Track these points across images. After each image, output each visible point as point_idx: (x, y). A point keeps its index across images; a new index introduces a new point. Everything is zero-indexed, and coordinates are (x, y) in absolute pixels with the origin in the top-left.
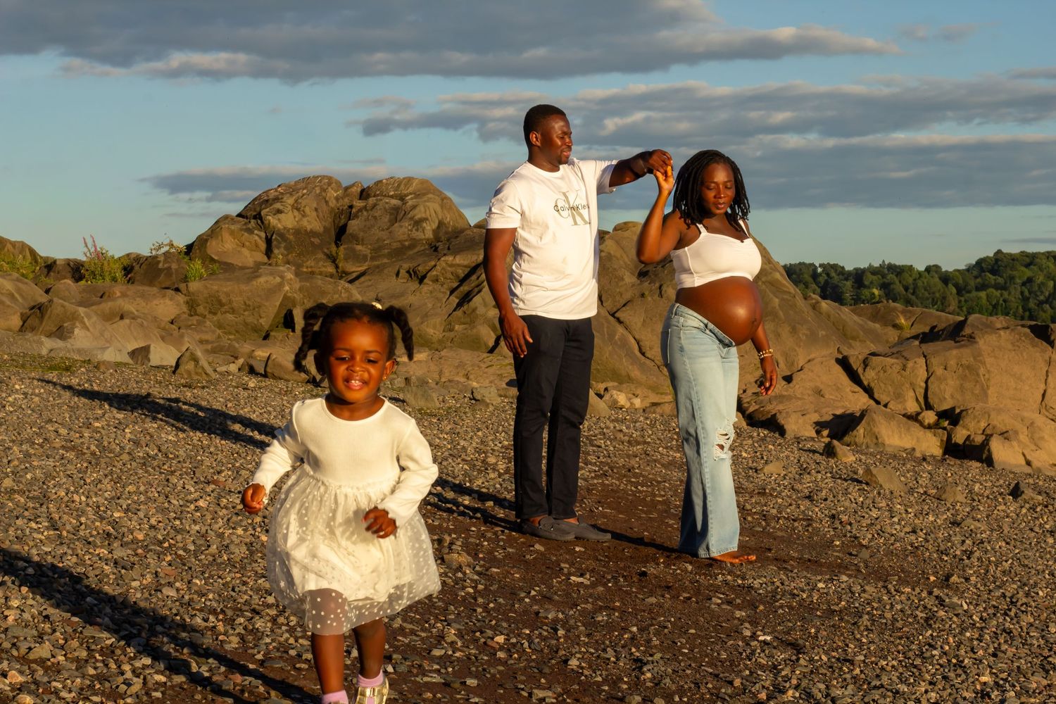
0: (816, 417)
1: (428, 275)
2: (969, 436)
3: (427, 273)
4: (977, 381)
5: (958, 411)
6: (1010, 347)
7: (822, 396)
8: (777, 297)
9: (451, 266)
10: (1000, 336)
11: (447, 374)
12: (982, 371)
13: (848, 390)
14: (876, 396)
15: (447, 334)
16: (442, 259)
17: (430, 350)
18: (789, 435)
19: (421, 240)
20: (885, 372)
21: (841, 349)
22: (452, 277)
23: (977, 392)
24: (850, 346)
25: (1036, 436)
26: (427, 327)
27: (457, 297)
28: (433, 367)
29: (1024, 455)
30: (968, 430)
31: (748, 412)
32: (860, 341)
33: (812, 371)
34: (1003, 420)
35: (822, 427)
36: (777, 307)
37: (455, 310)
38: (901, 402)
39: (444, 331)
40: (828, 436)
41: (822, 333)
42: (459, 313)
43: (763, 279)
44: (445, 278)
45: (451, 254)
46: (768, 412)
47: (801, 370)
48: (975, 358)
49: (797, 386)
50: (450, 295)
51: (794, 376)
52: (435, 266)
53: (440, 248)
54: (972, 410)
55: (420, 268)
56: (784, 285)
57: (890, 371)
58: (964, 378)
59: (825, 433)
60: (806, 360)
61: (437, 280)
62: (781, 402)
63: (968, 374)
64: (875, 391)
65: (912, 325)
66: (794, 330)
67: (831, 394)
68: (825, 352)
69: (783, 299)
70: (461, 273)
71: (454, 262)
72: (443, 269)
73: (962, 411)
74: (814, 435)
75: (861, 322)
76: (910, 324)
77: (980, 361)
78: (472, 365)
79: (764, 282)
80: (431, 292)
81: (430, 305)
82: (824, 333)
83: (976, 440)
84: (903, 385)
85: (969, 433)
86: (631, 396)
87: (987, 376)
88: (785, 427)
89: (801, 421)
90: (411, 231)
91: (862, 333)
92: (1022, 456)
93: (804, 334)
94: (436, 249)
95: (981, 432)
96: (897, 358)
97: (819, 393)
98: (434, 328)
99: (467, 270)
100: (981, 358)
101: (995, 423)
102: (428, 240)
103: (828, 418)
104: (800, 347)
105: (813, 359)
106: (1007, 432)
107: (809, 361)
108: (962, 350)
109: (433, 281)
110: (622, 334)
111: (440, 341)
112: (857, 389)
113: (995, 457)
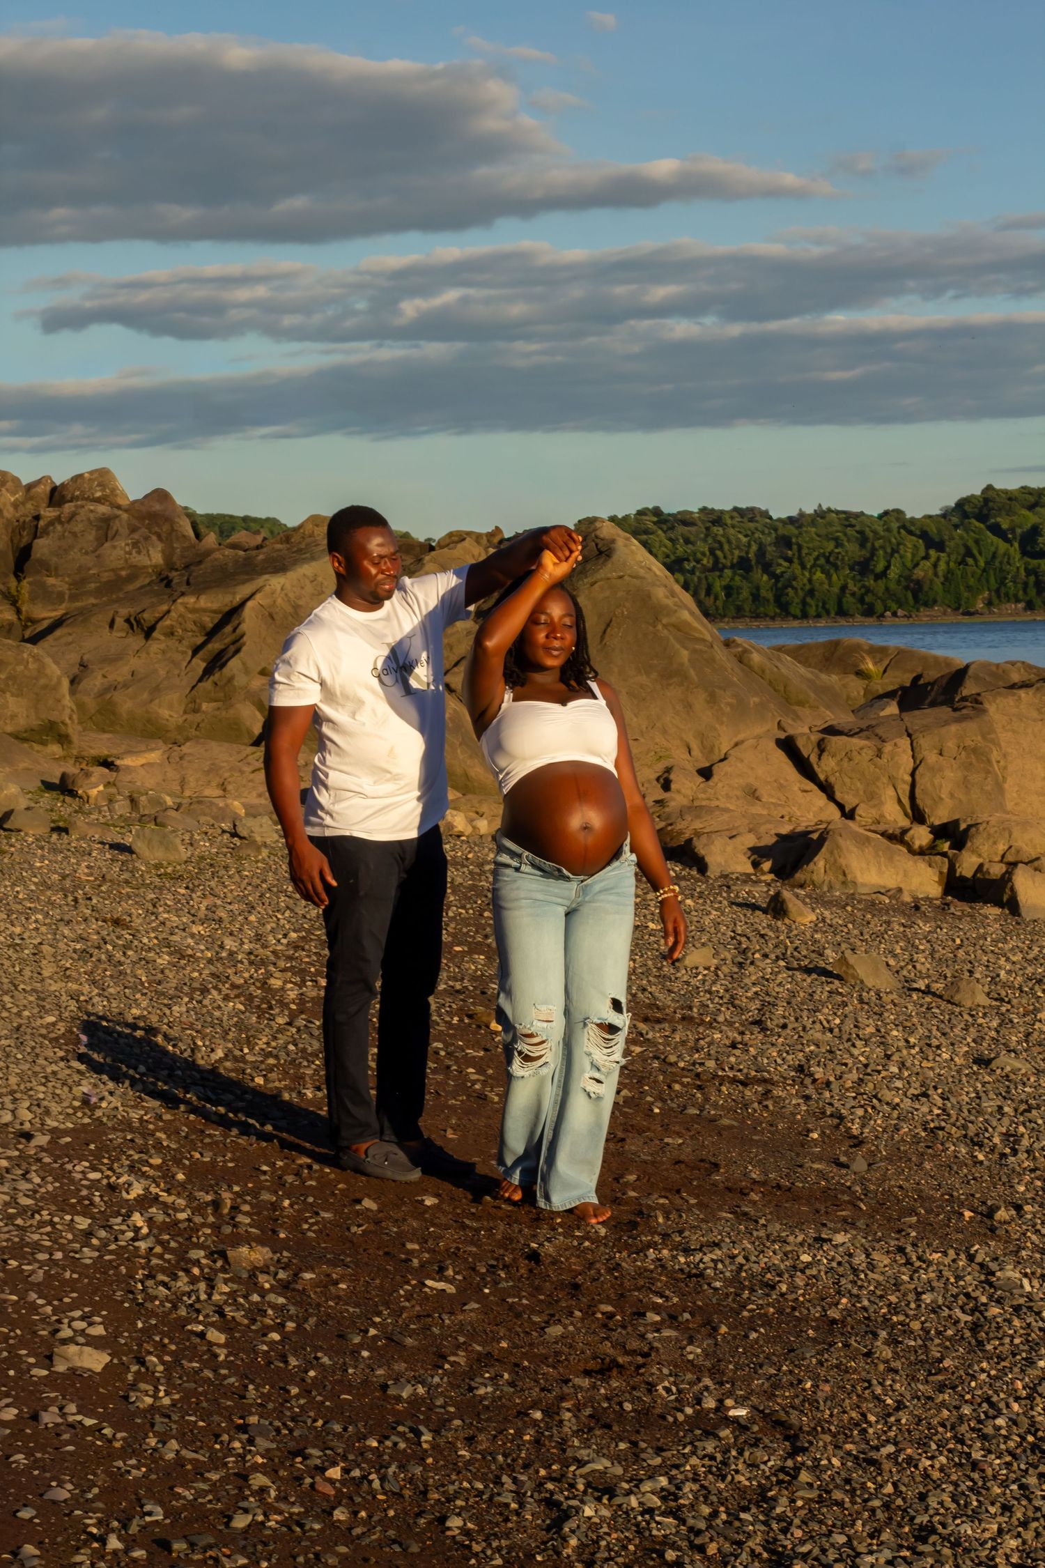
0: (751, 840)
1: (159, 625)
2: (981, 866)
3: (157, 622)
4: (988, 772)
5: (963, 826)
6: (1035, 715)
7: (758, 799)
8: (686, 648)
9: (193, 611)
10: (1020, 697)
11: (192, 784)
12: (995, 756)
13: (796, 788)
14: (838, 796)
15: (190, 717)
16: (179, 601)
17: (165, 742)
18: (713, 872)
19: (145, 567)
20: (850, 760)
21: (783, 724)
22: (194, 628)
23: (989, 788)
24: (797, 717)
26: (160, 706)
27: (203, 660)
28: (171, 774)
30: (980, 856)
32: (811, 707)
33: (742, 761)
34: (1031, 840)
35: (762, 856)
36: (687, 663)
37: (200, 680)
38: (875, 806)
39: (185, 712)
40: (771, 871)
41: (754, 700)
42: (207, 685)
43: (665, 621)
44: (185, 630)
45: (192, 593)
46: (680, 833)
47: (725, 759)
48: (984, 737)
49: (720, 785)
50: (193, 656)
51: (715, 769)
52: (168, 612)
53: (176, 581)
54: (984, 825)
55: (146, 615)
56: (695, 629)
57: (857, 758)
58: (968, 766)
59: (767, 866)
60: (732, 743)
61: (172, 634)
62: (698, 817)
63: (974, 761)
64: (837, 789)
65: (885, 671)
66: (712, 699)
67: (770, 796)
68: (759, 730)
69: (694, 651)
70: (209, 622)
71: (197, 606)
72: (181, 616)
73: (969, 827)
74: (750, 870)
75: (810, 676)
76: (882, 670)
77: (993, 741)
78: (231, 769)
79: (665, 626)
80: (164, 652)
81: (162, 673)
82: (756, 699)
83: (991, 871)
84: (878, 779)
85: (981, 860)
86: (473, 815)
87: (1002, 763)
88: (707, 859)
89: (729, 849)
90: (130, 553)
91: (812, 695)
93: (728, 704)
94: (167, 582)
95: (998, 858)
96: (868, 738)
97: (753, 794)
98: (171, 707)
99: (218, 617)
100: (993, 736)
101: (1019, 843)
102: (156, 566)
103: (769, 840)
104: (722, 723)
105: (742, 742)
106: (1038, 859)
107: (736, 745)
108: (964, 724)
109: (165, 635)
110: (455, 710)
111: (179, 729)
112: (810, 786)
113: (1022, 898)
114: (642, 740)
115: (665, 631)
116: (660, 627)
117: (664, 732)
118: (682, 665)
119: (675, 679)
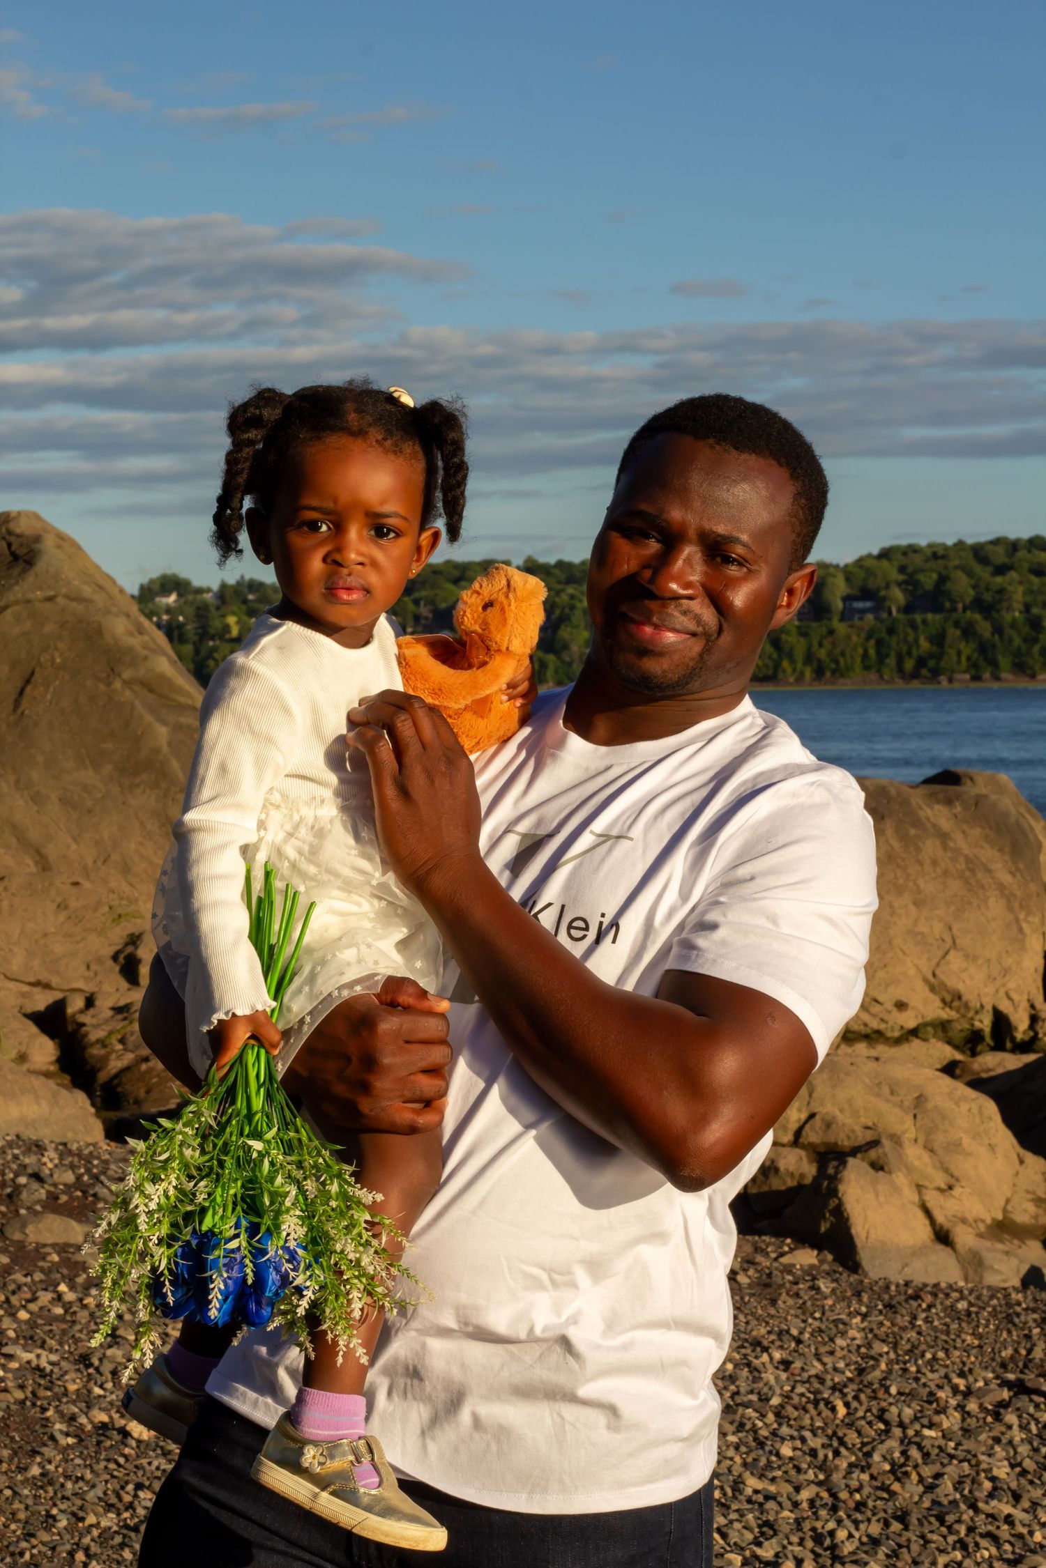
8: (163, 722)
25: (939, 1139)
29: (928, 1213)
31: (103, 1077)
34: (850, 1102)
36: (165, 749)
43: (127, 675)
56: (180, 690)
69: (178, 728)
79: (127, 683)
92: (920, 1215)
101: (827, 1108)
106: (875, 1143)
113: (859, 1230)
114: (87, 885)
115: (128, 693)
116: (118, 685)
117: (126, 869)
118: (157, 751)
119: (145, 777)
